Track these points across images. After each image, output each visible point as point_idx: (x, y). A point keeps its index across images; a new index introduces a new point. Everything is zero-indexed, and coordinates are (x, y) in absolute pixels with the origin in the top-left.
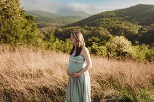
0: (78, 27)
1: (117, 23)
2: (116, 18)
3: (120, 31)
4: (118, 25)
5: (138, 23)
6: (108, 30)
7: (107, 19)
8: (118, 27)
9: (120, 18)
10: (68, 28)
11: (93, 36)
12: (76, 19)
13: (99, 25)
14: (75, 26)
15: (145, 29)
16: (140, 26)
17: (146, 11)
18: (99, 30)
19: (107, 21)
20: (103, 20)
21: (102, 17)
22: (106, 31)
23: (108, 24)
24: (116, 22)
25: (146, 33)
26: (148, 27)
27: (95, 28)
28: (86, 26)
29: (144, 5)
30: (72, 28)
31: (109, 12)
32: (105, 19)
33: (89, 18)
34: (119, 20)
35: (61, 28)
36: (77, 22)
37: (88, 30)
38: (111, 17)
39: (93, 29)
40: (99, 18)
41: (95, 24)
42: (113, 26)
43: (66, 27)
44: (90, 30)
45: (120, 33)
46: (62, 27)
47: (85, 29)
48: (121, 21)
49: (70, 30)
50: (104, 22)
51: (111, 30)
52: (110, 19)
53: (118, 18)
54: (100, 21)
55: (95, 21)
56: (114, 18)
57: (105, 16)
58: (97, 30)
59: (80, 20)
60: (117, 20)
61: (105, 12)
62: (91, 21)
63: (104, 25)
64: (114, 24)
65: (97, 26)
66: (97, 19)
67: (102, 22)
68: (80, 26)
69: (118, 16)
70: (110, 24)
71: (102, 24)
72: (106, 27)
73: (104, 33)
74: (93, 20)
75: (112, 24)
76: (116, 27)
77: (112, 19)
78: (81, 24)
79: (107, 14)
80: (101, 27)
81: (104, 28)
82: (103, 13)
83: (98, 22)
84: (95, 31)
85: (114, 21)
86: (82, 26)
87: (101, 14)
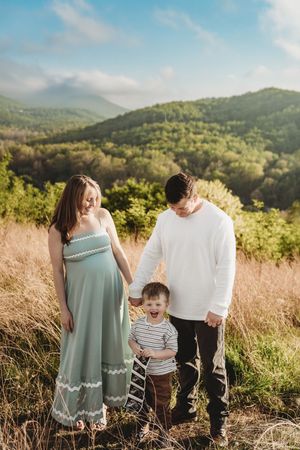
0: (84, 144)
1: (204, 141)
2: (201, 124)
3: (212, 164)
4: (206, 146)
6: (175, 161)
7: (174, 124)
8: (206, 153)
9: (214, 125)
10: (51, 147)
11: (129, 176)
12: (77, 118)
13: (149, 141)
14: (72, 141)
15: (284, 162)
16: (270, 154)
17: (289, 110)
18: (150, 157)
19: (174, 131)
20: (161, 129)
21: (160, 118)
22: (170, 162)
23: (177, 140)
24: (201, 137)
25: (286, 175)
26: (292, 157)
27: (137, 150)
28: (110, 145)
30: (63, 146)
31: (181, 104)
32: (166, 125)
33: (119, 118)
34: (211, 130)
35: (27, 144)
37: (114, 155)
38: (186, 119)
39: (129, 152)
40: (149, 121)
41: (138, 137)
42: (191, 149)
43: (44, 142)
44: (121, 155)
45: (211, 171)
46: (31, 144)
47: (107, 153)
48: (215, 135)
49: (59, 155)
50: (165, 134)
51: (185, 161)
52: (182, 126)
53: (206, 125)
54: (154, 130)
55: (139, 129)
56: (194, 123)
57: (168, 115)
58: (141, 159)
59: (92, 124)
60: (205, 131)
61: (168, 104)
62: (124, 129)
63: (164, 145)
64: (195, 142)
65: (142, 146)
66: (145, 125)
67: (158, 133)
68: (91, 143)
69: (207, 119)
70: (183, 140)
71: (159, 139)
72: (170, 149)
73: (163, 168)
74: (130, 127)
75: (187, 142)
76: (200, 152)
77: (188, 126)
78: (95, 138)
79: (174, 111)
80: (155, 149)
81: (164, 153)
82: (163, 105)
83: (148, 132)
84: (136, 159)
85: (195, 133)
86: (96, 143)
87: (155, 109)
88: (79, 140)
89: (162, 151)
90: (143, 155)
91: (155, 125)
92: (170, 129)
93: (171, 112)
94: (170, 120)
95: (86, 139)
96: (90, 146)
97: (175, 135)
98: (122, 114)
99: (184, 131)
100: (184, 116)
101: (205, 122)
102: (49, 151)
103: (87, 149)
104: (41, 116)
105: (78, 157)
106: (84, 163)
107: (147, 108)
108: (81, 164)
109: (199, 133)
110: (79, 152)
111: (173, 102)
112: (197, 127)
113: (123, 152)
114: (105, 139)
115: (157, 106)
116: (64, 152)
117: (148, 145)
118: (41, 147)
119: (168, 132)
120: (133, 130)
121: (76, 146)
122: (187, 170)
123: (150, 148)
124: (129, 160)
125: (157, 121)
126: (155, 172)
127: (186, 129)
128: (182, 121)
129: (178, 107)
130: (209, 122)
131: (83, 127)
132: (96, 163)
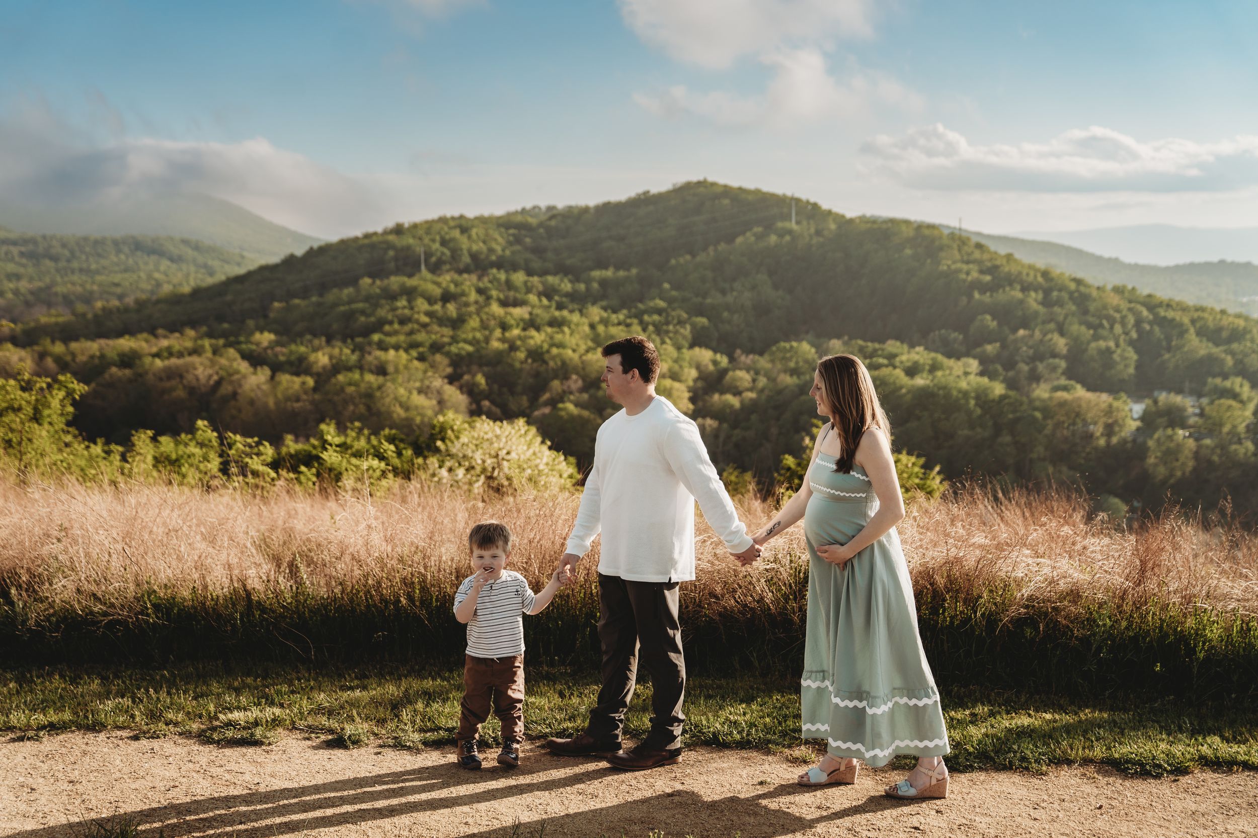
0: (187, 338)
1: (532, 324)
2: (519, 277)
3: (556, 384)
4: (537, 338)
5: (687, 331)
6: (452, 379)
7: (446, 279)
8: (536, 355)
10: (87, 349)
12: (165, 264)
13: (378, 326)
14: (152, 332)
15: (743, 377)
16: (705, 355)
17: (750, 237)
18: (381, 370)
19: (447, 297)
20: (410, 293)
21: (408, 263)
22: (438, 383)
23: (457, 323)
24: (519, 312)
25: (749, 409)
26: (763, 362)
27: (346, 353)
28: (264, 339)
29: (727, 191)
30: (126, 343)
31: (463, 225)
32: (424, 280)
33: (290, 262)
34: (548, 293)
36: (176, 300)
37: (276, 368)
38: (479, 265)
39: (322, 359)
40: (378, 271)
41: (350, 316)
42: (496, 345)
43: (67, 334)
44: (299, 367)
45: (552, 403)
47: (255, 360)
48: (560, 307)
49: (114, 370)
50: (422, 304)
51: (480, 379)
52: (469, 282)
53: (535, 280)
54: (392, 297)
55: (348, 291)
56: (502, 276)
57: (428, 255)
58: (356, 376)
59: (210, 281)
60: (532, 298)
61: (429, 226)
62: (304, 293)
63: (421, 337)
64: (504, 327)
65: (359, 340)
66: (367, 281)
67: (402, 302)
68: (210, 335)
69: (536, 264)
70: (474, 322)
71: (403, 321)
72: (436, 348)
73: (419, 400)
74: (323, 288)
75: (484, 326)
76: (521, 355)
77: (485, 283)
78: (221, 318)
79: (444, 243)
80: (397, 348)
81: (421, 358)
82: (415, 226)
83: (373, 300)
84: (341, 378)
85: (504, 303)
86: (224, 335)
87: (391, 238)
88: (174, 328)
89: (414, 353)
90: (360, 367)
91: (395, 282)
92: (437, 292)
93: (436, 246)
94: (435, 268)
95: (193, 324)
96: (207, 343)
97: (451, 308)
98: (299, 252)
99: (473, 296)
100: (474, 256)
101: (530, 273)
102: (82, 358)
103: (196, 351)
104: (55, 259)
105: (172, 374)
106: (192, 391)
107: (367, 236)
108: (180, 393)
109: (516, 303)
110: (174, 361)
111: (443, 220)
112: (509, 285)
113: (302, 359)
114: (251, 323)
115: (398, 230)
116: (128, 360)
117: (376, 337)
118: (58, 348)
119: (431, 301)
120: (332, 296)
121: (165, 343)
122: (486, 403)
123: (383, 347)
124: (323, 378)
125: (398, 271)
126: (399, 412)
127: (480, 291)
128: (467, 270)
129: (456, 233)
130: (543, 273)
131: (186, 289)
132: (226, 389)
